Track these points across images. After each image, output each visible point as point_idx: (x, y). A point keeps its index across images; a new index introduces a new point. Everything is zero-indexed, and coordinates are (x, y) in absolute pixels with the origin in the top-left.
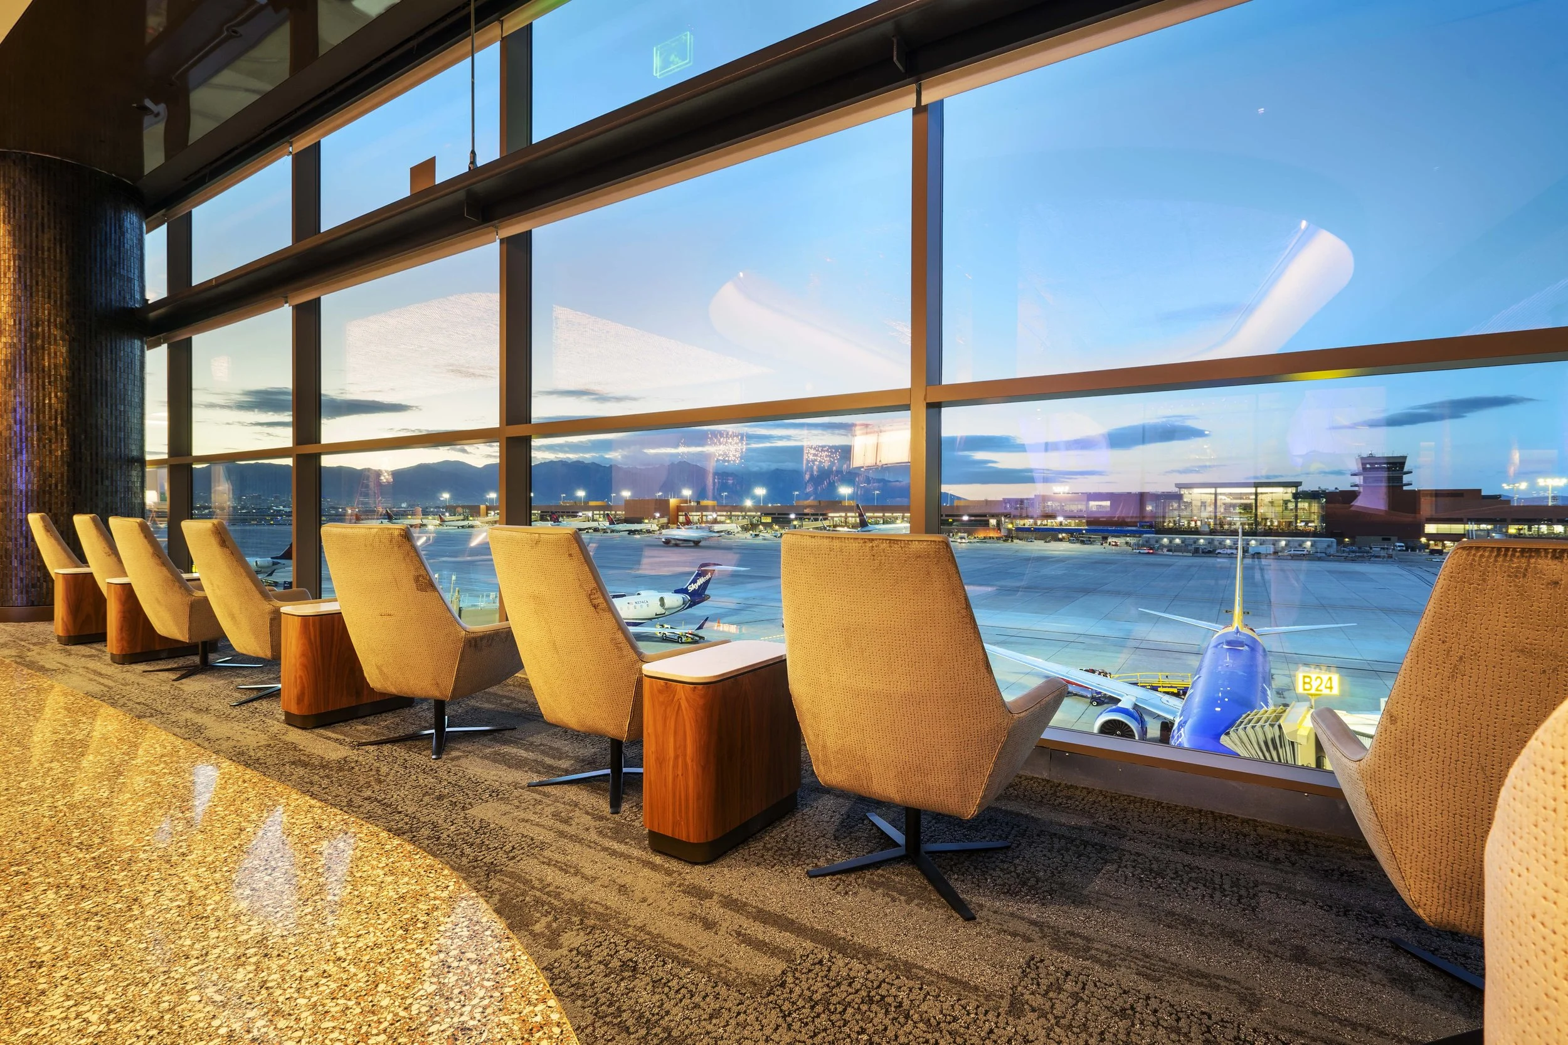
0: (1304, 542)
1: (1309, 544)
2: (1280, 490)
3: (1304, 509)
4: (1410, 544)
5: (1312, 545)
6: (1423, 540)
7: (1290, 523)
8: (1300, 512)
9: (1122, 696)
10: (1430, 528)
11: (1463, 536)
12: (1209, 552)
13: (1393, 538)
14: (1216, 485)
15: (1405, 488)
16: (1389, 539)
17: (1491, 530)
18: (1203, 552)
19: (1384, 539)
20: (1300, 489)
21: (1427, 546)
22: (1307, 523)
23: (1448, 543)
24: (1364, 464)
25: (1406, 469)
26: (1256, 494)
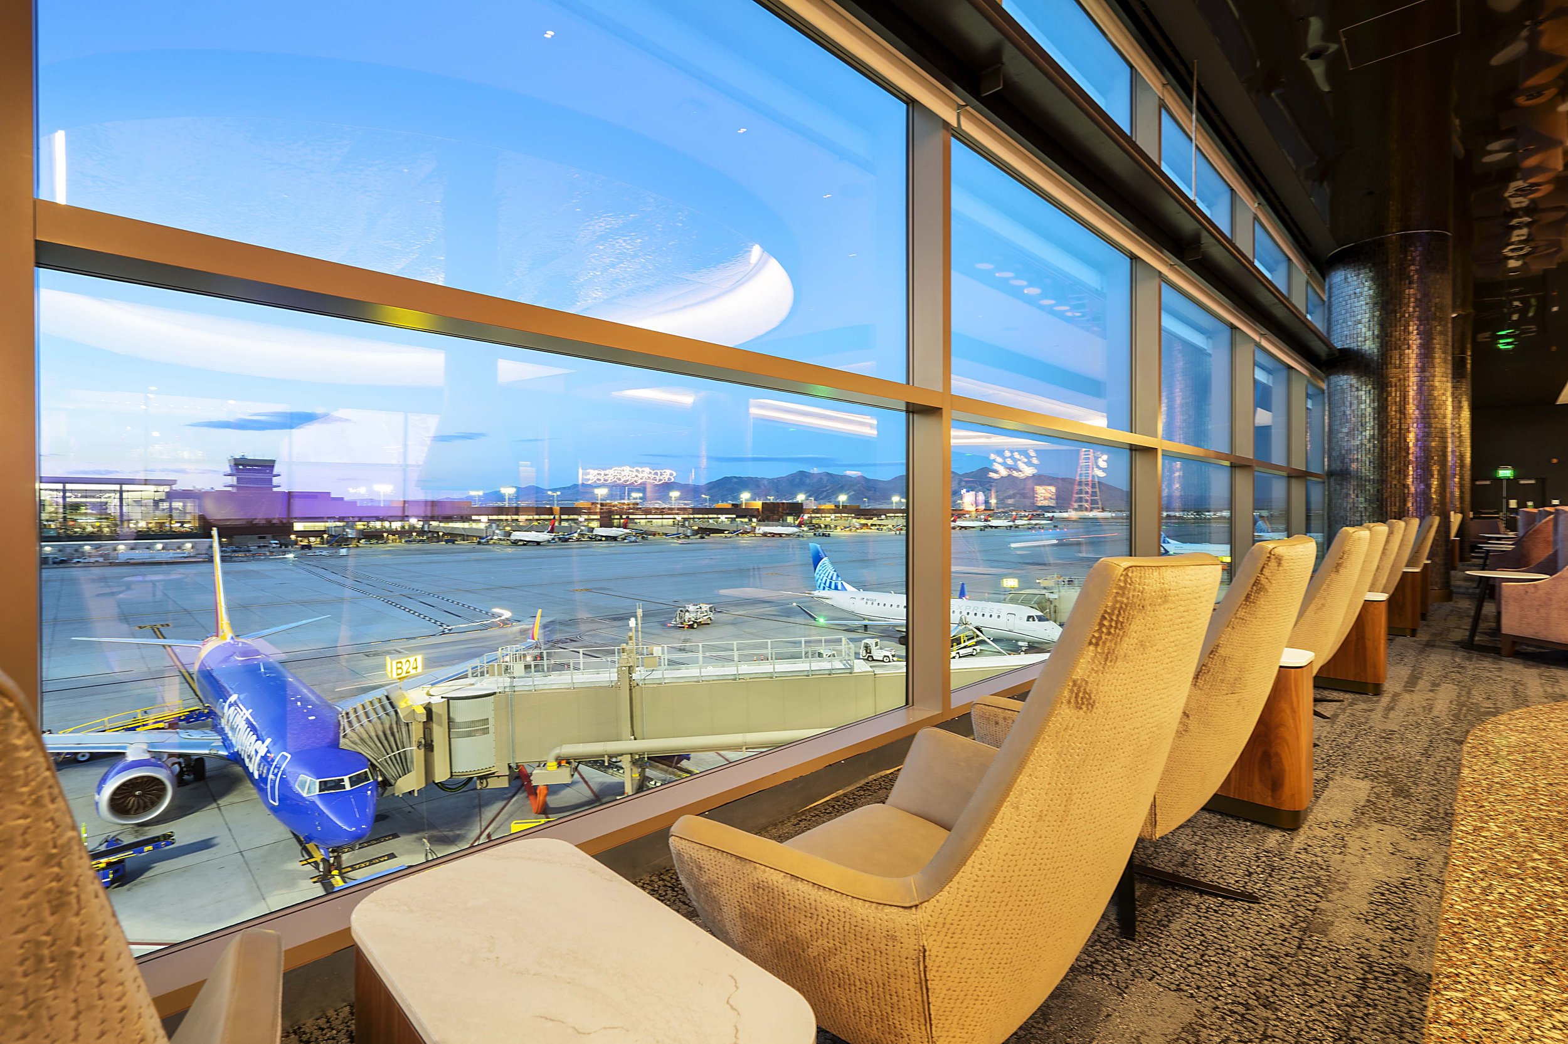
0: (183, 543)
1: (189, 546)
2: (153, 488)
3: (177, 509)
4: (283, 541)
5: (193, 547)
6: (293, 537)
7: (161, 525)
8: (175, 513)
9: (125, 748)
10: (298, 526)
11: (324, 532)
12: (62, 562)
13: (269, 536)
14: (64, 481)
15: (275, 489)
16: (264, 538)
17: (344, 526)
18: (54, 563)
19: (260, 538)
20: (174, 487)
21: (296, 543)
22: (183, 523)
23: (312, 539)
24: (237, 465)
25: (275, 472)
26: (121, 492)
